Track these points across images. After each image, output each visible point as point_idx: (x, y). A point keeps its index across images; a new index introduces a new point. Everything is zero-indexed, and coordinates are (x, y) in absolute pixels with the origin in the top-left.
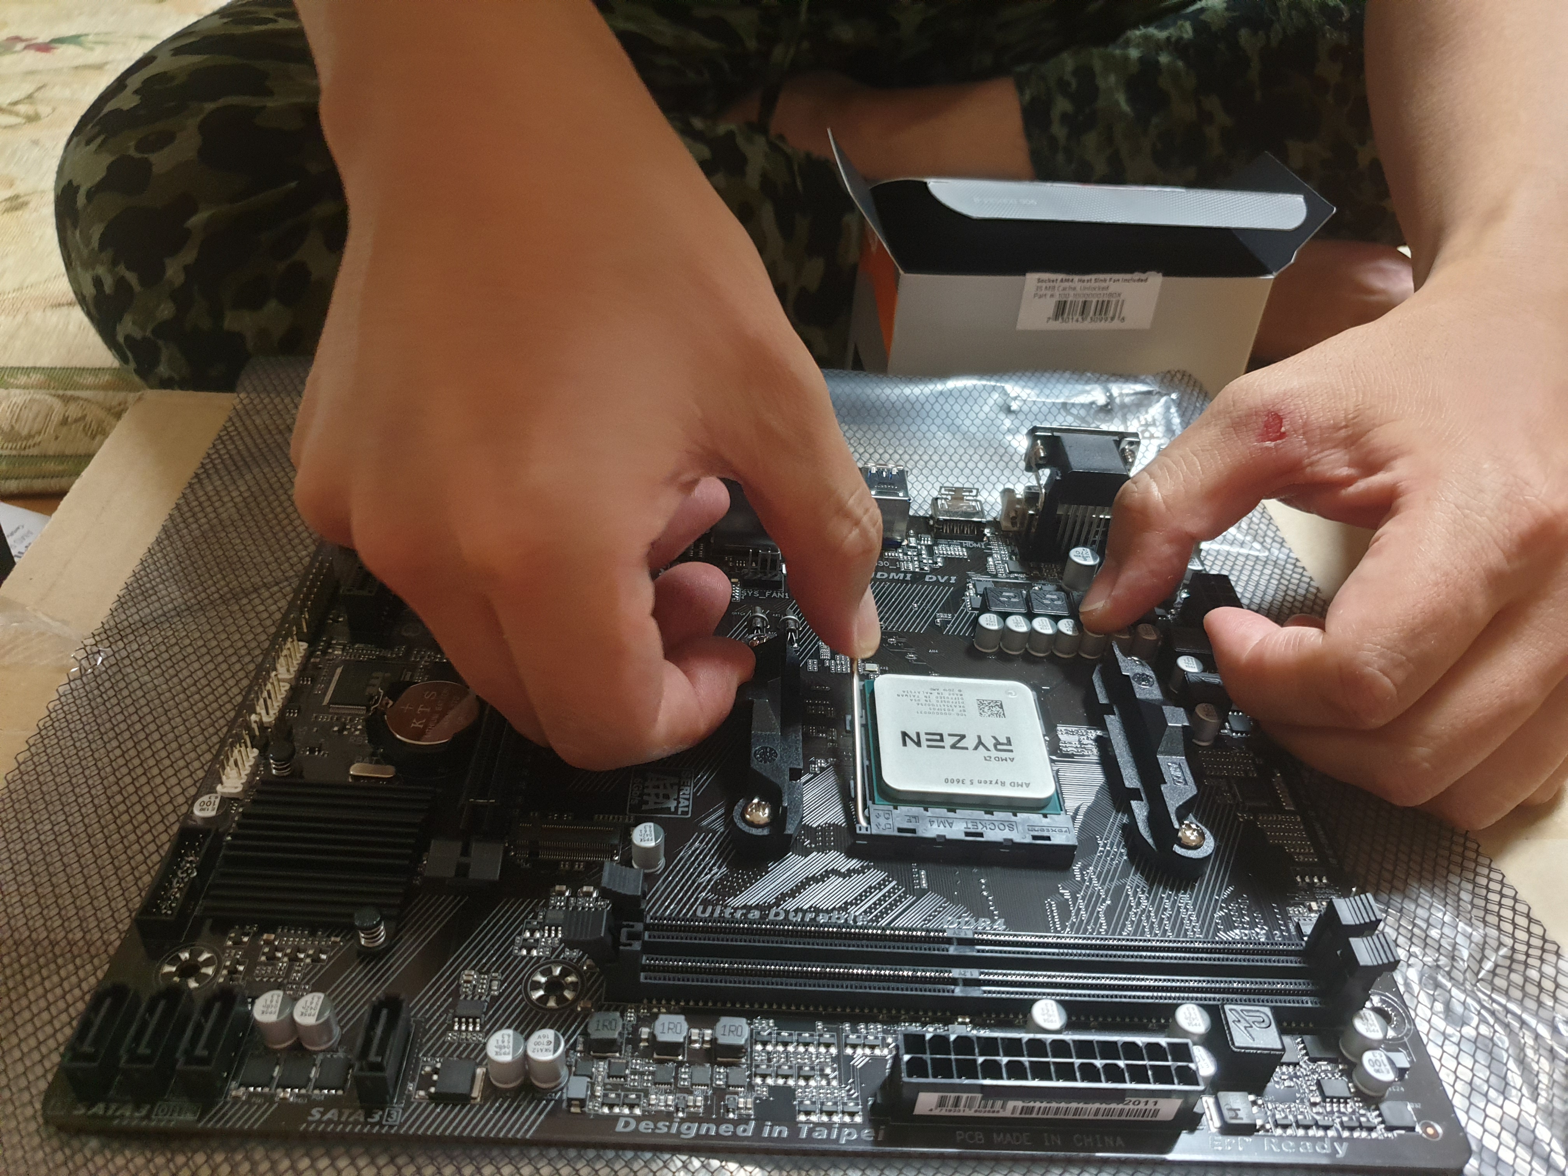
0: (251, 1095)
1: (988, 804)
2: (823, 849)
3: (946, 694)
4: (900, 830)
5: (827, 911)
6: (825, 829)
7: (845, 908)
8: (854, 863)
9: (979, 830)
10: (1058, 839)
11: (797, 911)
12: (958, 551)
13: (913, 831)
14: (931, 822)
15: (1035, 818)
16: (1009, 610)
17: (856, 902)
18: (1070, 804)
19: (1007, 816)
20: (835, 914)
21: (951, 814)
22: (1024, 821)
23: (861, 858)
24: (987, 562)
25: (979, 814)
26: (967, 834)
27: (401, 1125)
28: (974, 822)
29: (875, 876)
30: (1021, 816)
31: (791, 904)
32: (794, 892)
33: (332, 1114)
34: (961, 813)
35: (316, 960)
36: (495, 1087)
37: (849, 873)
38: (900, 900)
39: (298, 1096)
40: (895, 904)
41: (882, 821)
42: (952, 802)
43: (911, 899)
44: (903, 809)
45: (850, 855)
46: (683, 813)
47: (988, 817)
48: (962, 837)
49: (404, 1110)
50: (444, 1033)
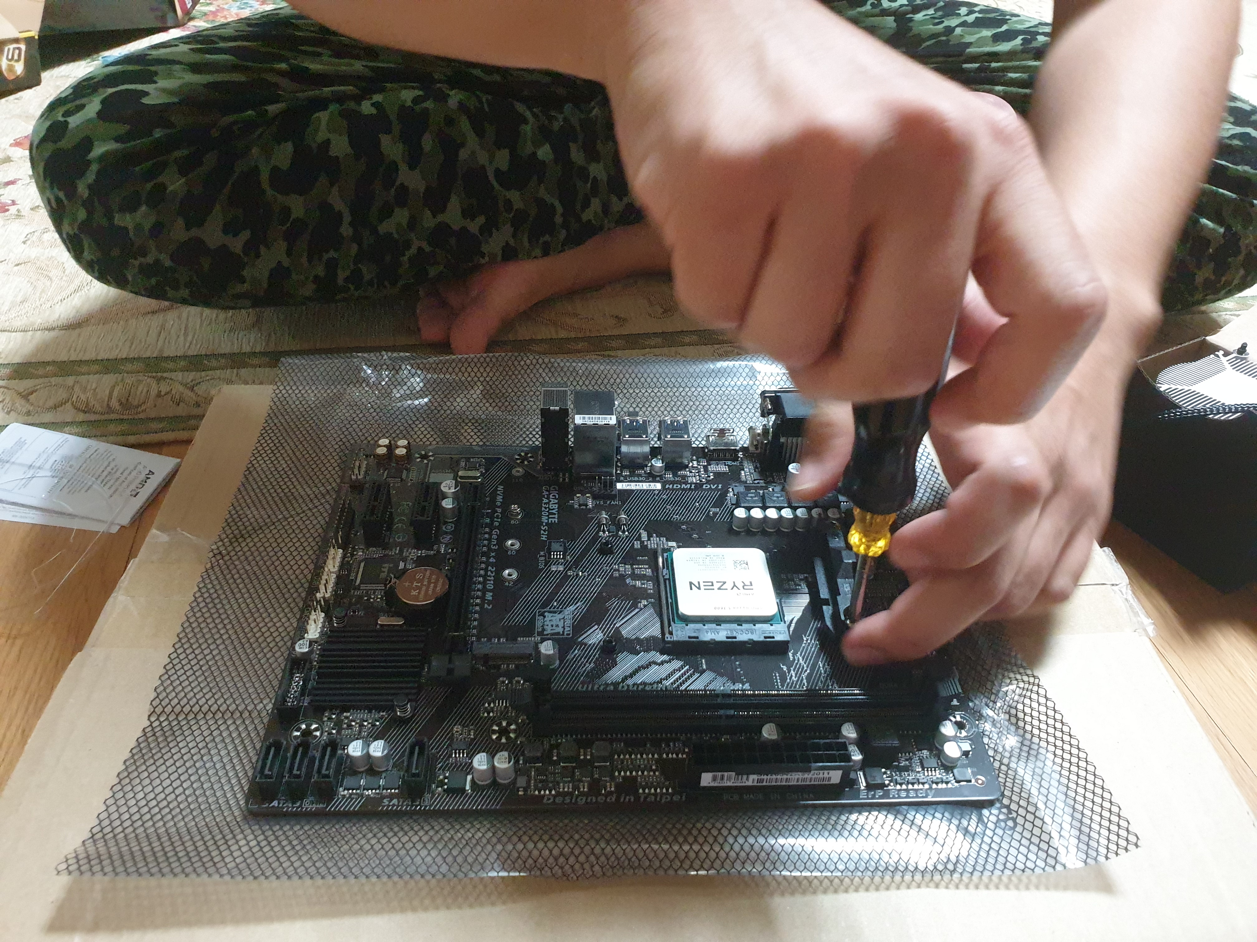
0: (351, 794)
1: (739, 621)
2: (647, 650)
3: (715, 558)
4: (689, 637)
5: (651, 684)
6: (648, 639)
7: (660, 682)
8: (665, 657)
9: (734, 635)
10: (779, 638)
11: (634, 685)
12: (722, 468)
13: (697, 638)
14: (707, 632)
15: (766, 627)
16: (752, 505)
17: (666, 679)
18: (788, 618)
19: (751, 626)
20: (655, 686)
21: (718, 627)
22: (759, 629)
23: (668, 655)
24: (740, 474)
25: (735, 626)
26: (727, 638)
27: (431, 806)
28: (731, 630)
29: (677, 664)
30: (758, 626)
31: (630, 682)
32: (631, 675)
33: (395, 801)
34: (724, 626)
35: (374, 725)
36: (478, 785)
37: (662, 663)
38: (691, 676)
39: (376, 793)
40: (688, 678)
41: (679, 633)
42: (718, 621)
43: (697, 675)
44: (691, 626)
45: (662, 653)
46: (568, 635)
47: (739, 627)
48: (725, 639)
49: (432, 799)
50: (448, 759)
